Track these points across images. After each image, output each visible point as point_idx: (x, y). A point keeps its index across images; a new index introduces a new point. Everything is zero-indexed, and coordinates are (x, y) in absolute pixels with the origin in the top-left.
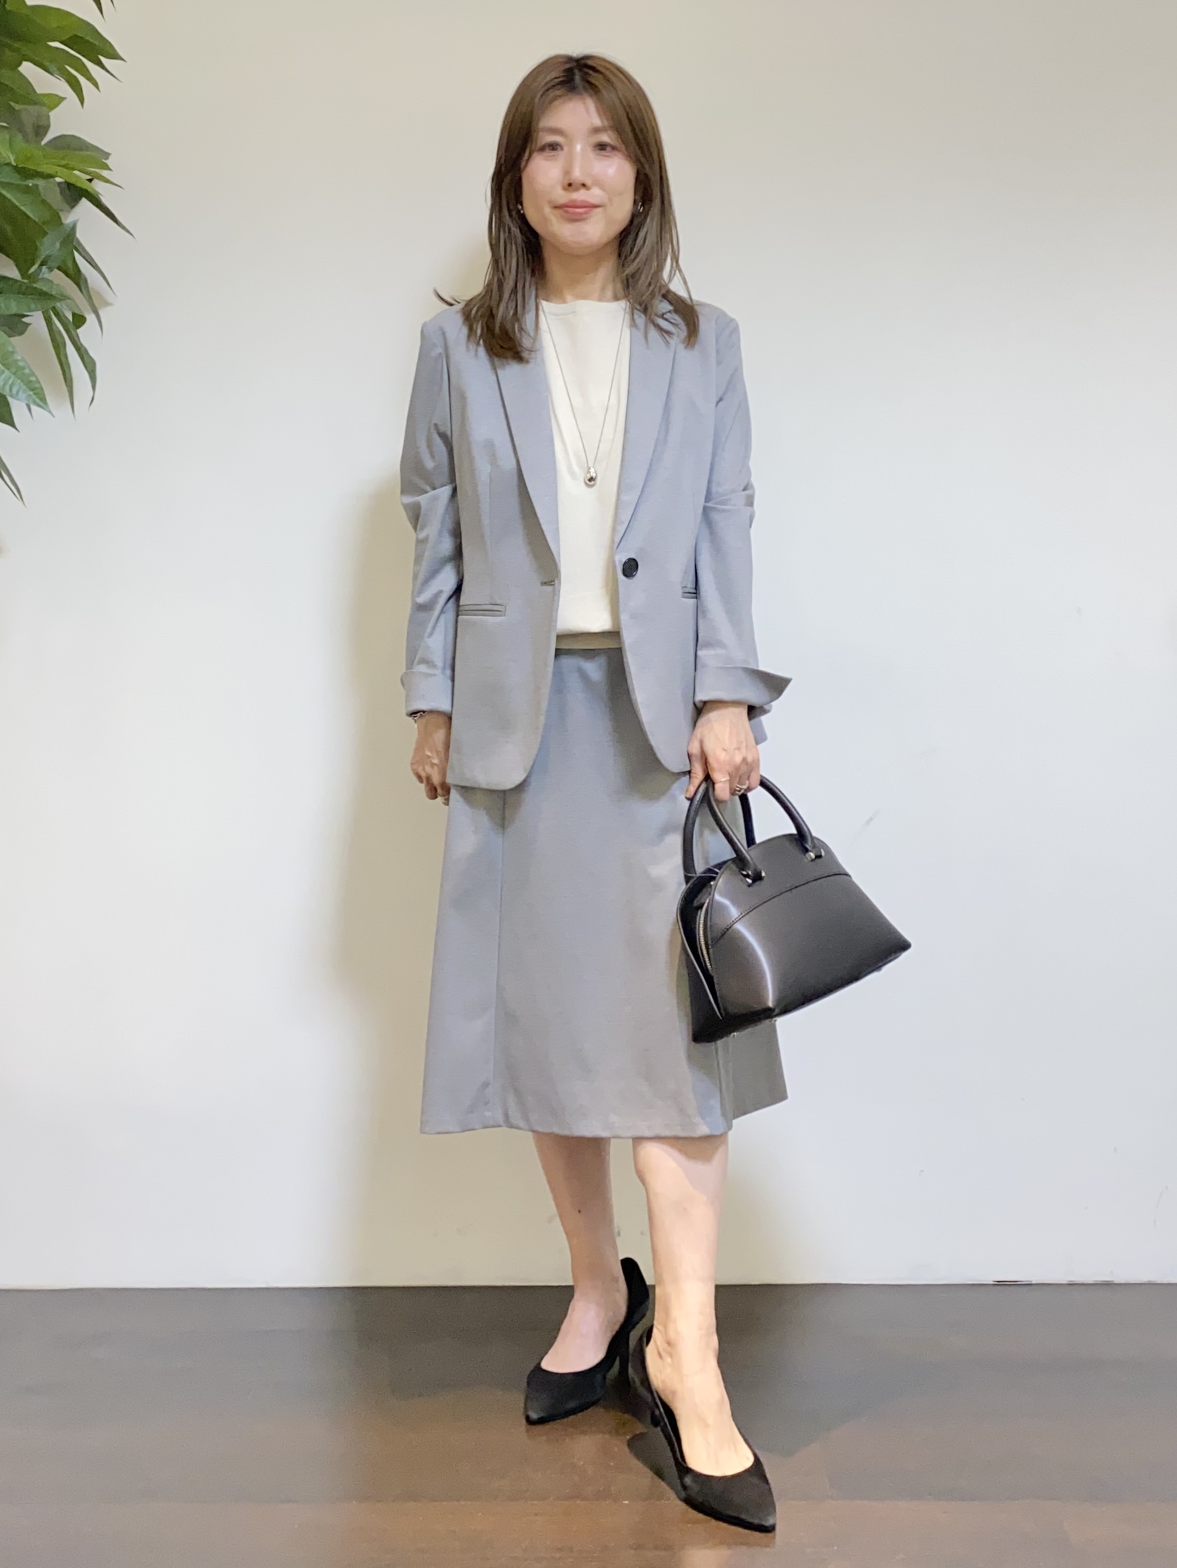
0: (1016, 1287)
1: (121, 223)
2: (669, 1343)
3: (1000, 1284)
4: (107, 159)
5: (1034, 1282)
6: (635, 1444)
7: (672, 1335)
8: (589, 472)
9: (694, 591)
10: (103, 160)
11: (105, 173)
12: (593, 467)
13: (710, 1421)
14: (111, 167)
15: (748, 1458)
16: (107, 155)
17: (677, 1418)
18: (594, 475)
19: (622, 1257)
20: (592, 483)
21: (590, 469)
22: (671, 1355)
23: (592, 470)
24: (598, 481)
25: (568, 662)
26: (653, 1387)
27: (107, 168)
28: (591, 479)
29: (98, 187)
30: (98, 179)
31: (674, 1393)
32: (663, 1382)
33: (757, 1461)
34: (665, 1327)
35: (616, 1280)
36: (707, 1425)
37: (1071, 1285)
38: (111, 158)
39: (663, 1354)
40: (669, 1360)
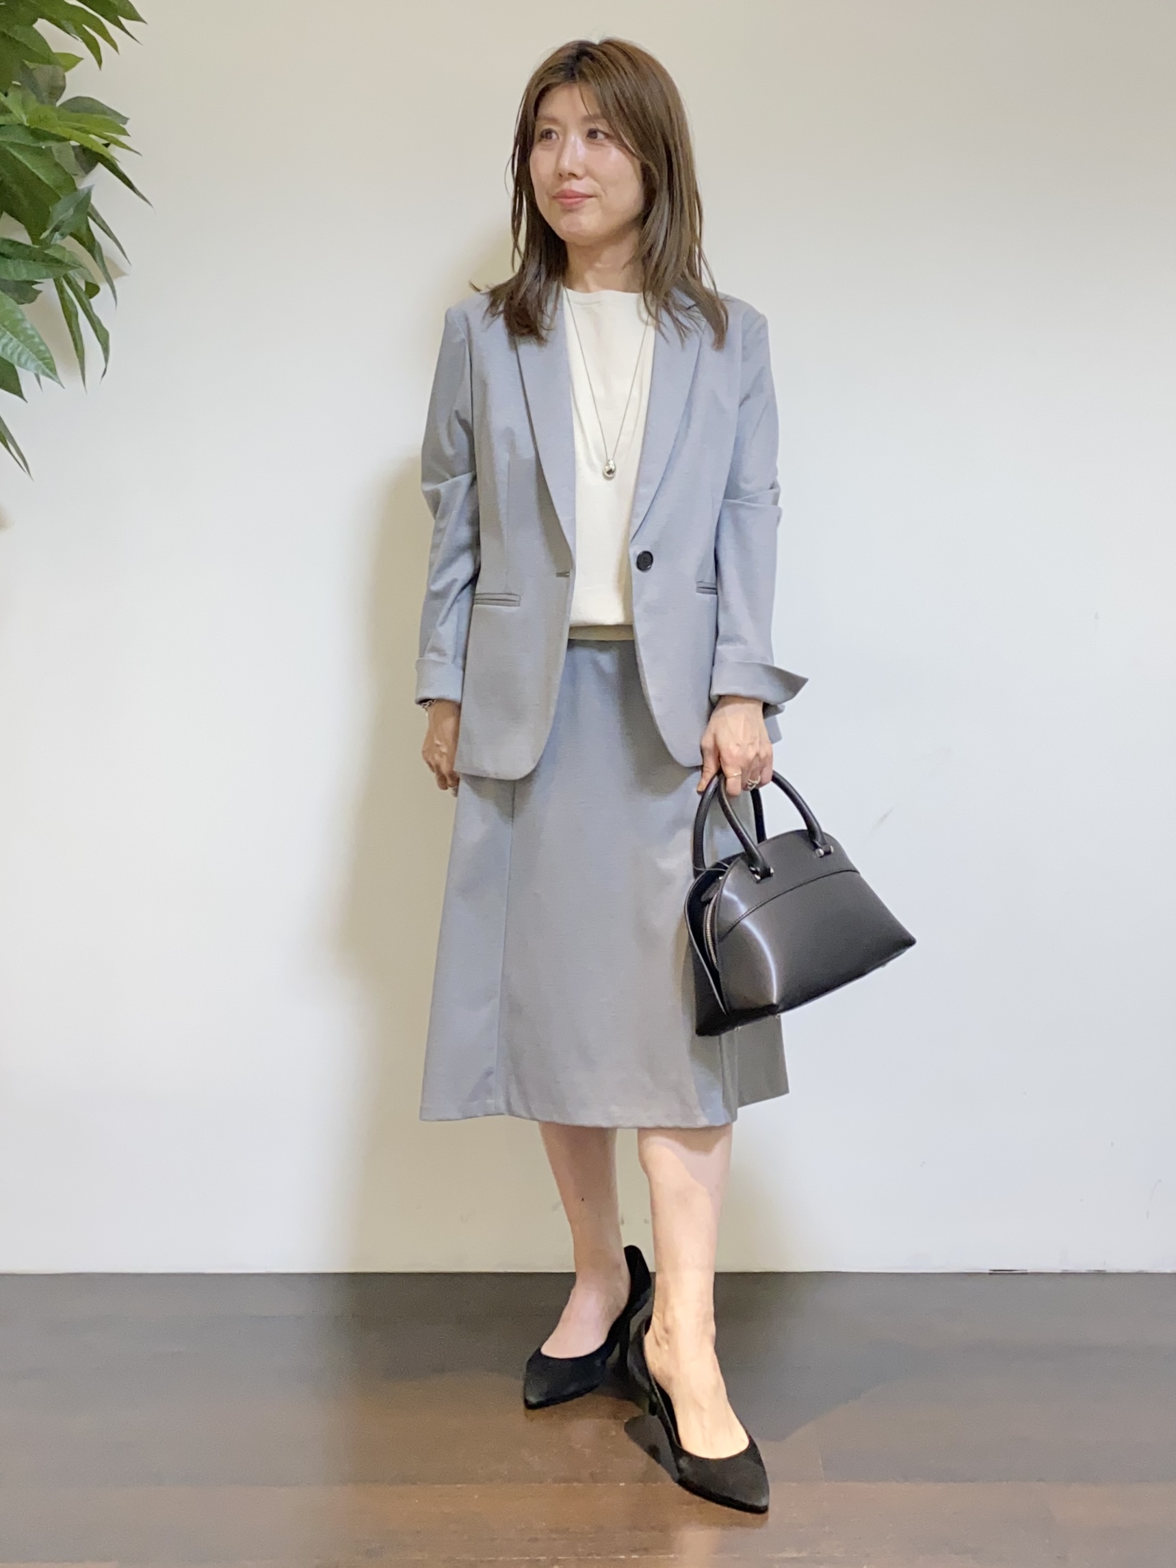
0: (1011, 1276)
1: (138, 191)
2: (667, 1330)
3: (994, 1273)
4: (125, 123)
5: (1029, 1271)
6: (632, 1427)
7: (669, 1322)
8: (608, 464)
9: (714, 587)
10: (121, 125)
11: (122, 138)
12: (612, 459)
13: (705, 1405)
14: (129, 133)
15: (743, 1441)
16: (125, 120)
17: (673, 1403)
18: (613, 468)
19: (625, 1245)
20: (611, 476)
21: (608, 461)
22: (668, 1342)
23: (611, 462)
24: (617, 473)
25: (582, 654)
26: (650, 1373)
27: (124, 132)
28: (610, 472)
29: (115, 152)
30: (115, 144)
31: (670, 1379)
32: (661, 1369)
33: (752, 1445)
34: (664, 1314)
35: (618, 1267)
36: (702, 1409)
37: (1064, 1274)
38: (129, 122)
39: (660, 1341)
40: (666, 1347)
